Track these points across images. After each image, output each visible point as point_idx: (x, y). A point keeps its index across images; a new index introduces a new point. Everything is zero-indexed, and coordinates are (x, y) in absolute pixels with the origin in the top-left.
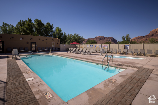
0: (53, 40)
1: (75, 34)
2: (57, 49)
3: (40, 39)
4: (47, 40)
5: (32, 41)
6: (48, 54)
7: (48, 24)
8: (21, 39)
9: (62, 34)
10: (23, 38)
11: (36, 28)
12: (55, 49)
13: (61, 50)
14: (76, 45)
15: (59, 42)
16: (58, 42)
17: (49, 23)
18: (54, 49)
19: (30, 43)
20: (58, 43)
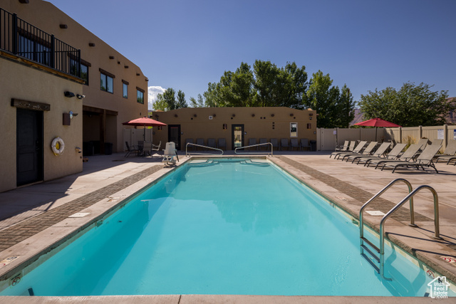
0: (292, 115)
1: (406, 87)
2: (305, 144)
3: (253, 115)
4: (273, 115)
5: (235, 121)
6: (265, 158)
7: (291, 68)
8: (211, 118)
9: (335, 92)
10: (214, 116)
11: (256, 87)
12: (300, 143)
13: (323, 148)
14: (388, 130)
15: (314, 122)
16: (310, 122)
17: (294, 64)
18: (295, 143)
19: (230, 127)
20: (308, 126)
